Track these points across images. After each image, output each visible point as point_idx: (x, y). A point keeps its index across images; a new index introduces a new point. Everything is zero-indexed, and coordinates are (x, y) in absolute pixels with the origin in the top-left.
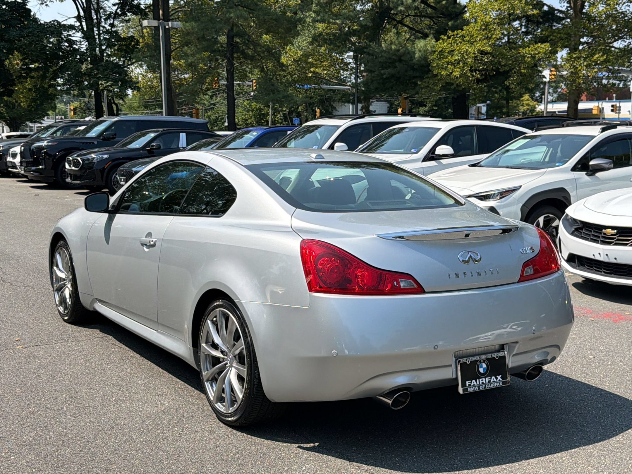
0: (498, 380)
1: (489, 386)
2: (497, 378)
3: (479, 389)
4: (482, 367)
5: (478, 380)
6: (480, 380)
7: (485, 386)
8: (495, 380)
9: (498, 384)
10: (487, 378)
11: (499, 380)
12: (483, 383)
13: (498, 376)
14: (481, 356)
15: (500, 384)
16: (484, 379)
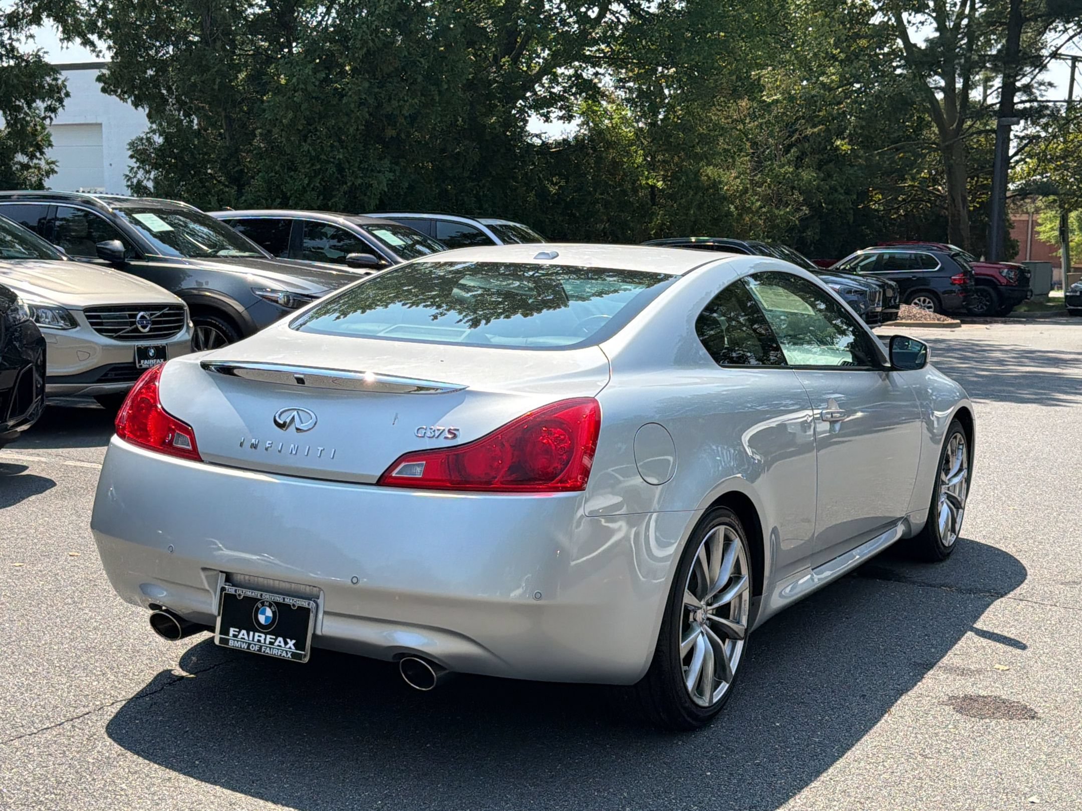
0: (288, 646)
1: (268, 651)
2: (286, 643)
3: (248, 648)
4: (264, 613)
5: (251, 633)
6: (257, 634)
7: (261, 647)
8: (282, 644)
9: (284, 654)
10: (268, 636)
11: (290, 648)
12: (259, 641)
13: (288, 640)
14: (264, 594)
15: (287, 654)
16: (263, 636)
